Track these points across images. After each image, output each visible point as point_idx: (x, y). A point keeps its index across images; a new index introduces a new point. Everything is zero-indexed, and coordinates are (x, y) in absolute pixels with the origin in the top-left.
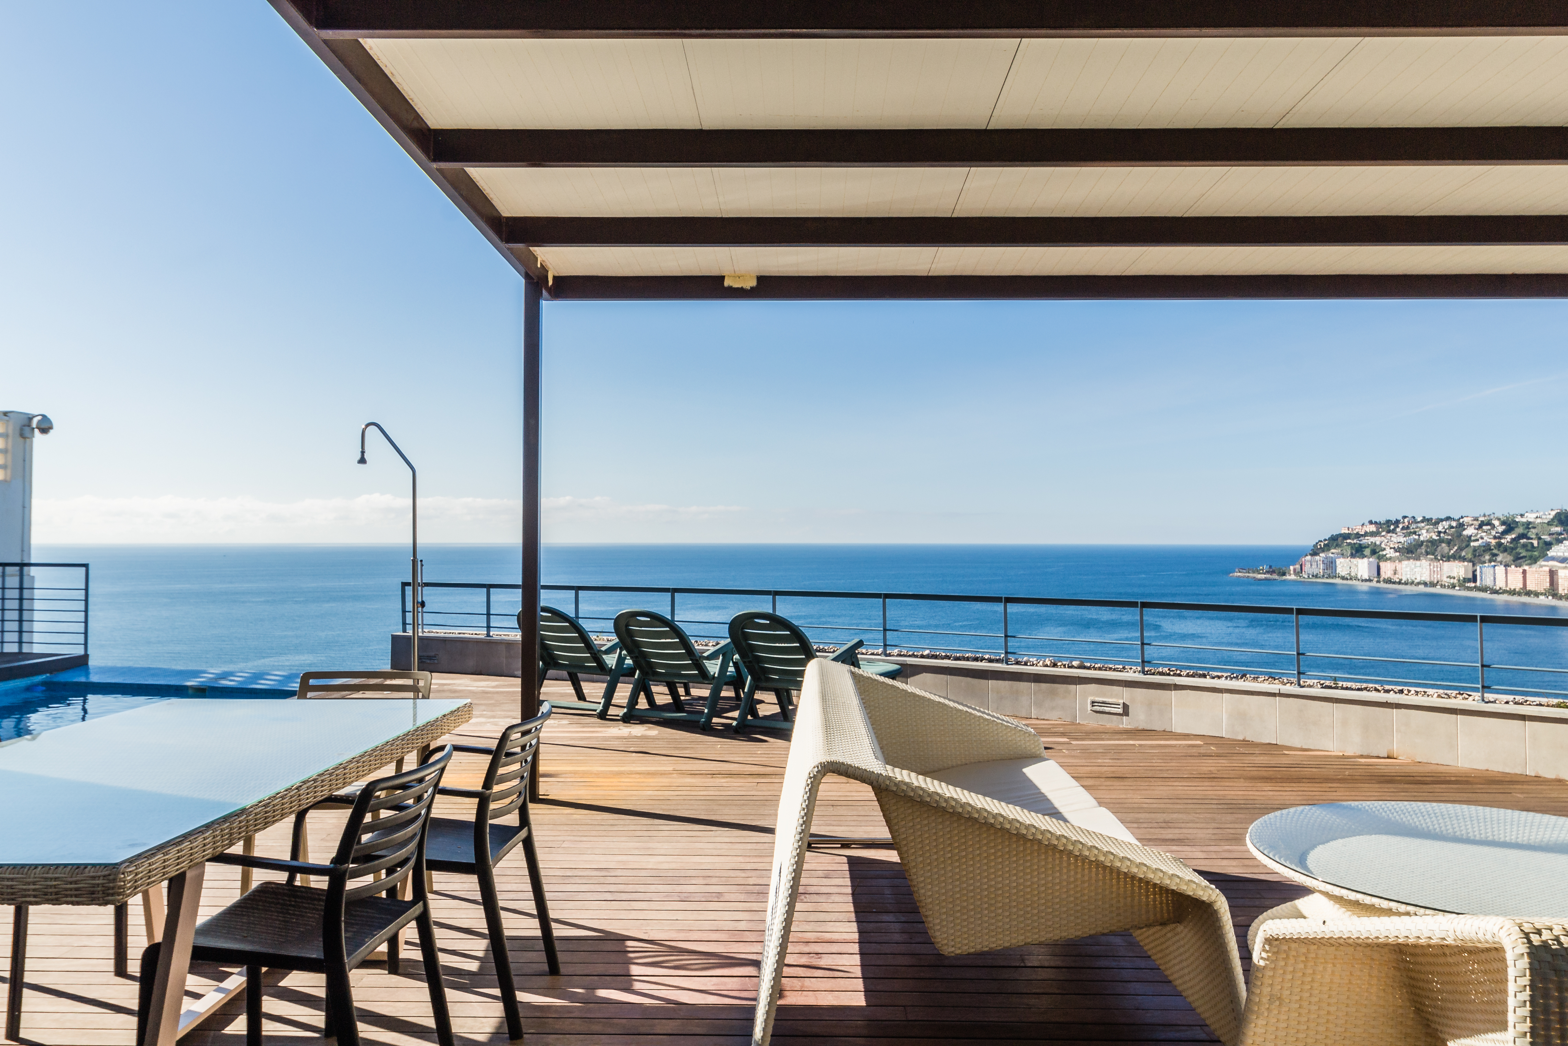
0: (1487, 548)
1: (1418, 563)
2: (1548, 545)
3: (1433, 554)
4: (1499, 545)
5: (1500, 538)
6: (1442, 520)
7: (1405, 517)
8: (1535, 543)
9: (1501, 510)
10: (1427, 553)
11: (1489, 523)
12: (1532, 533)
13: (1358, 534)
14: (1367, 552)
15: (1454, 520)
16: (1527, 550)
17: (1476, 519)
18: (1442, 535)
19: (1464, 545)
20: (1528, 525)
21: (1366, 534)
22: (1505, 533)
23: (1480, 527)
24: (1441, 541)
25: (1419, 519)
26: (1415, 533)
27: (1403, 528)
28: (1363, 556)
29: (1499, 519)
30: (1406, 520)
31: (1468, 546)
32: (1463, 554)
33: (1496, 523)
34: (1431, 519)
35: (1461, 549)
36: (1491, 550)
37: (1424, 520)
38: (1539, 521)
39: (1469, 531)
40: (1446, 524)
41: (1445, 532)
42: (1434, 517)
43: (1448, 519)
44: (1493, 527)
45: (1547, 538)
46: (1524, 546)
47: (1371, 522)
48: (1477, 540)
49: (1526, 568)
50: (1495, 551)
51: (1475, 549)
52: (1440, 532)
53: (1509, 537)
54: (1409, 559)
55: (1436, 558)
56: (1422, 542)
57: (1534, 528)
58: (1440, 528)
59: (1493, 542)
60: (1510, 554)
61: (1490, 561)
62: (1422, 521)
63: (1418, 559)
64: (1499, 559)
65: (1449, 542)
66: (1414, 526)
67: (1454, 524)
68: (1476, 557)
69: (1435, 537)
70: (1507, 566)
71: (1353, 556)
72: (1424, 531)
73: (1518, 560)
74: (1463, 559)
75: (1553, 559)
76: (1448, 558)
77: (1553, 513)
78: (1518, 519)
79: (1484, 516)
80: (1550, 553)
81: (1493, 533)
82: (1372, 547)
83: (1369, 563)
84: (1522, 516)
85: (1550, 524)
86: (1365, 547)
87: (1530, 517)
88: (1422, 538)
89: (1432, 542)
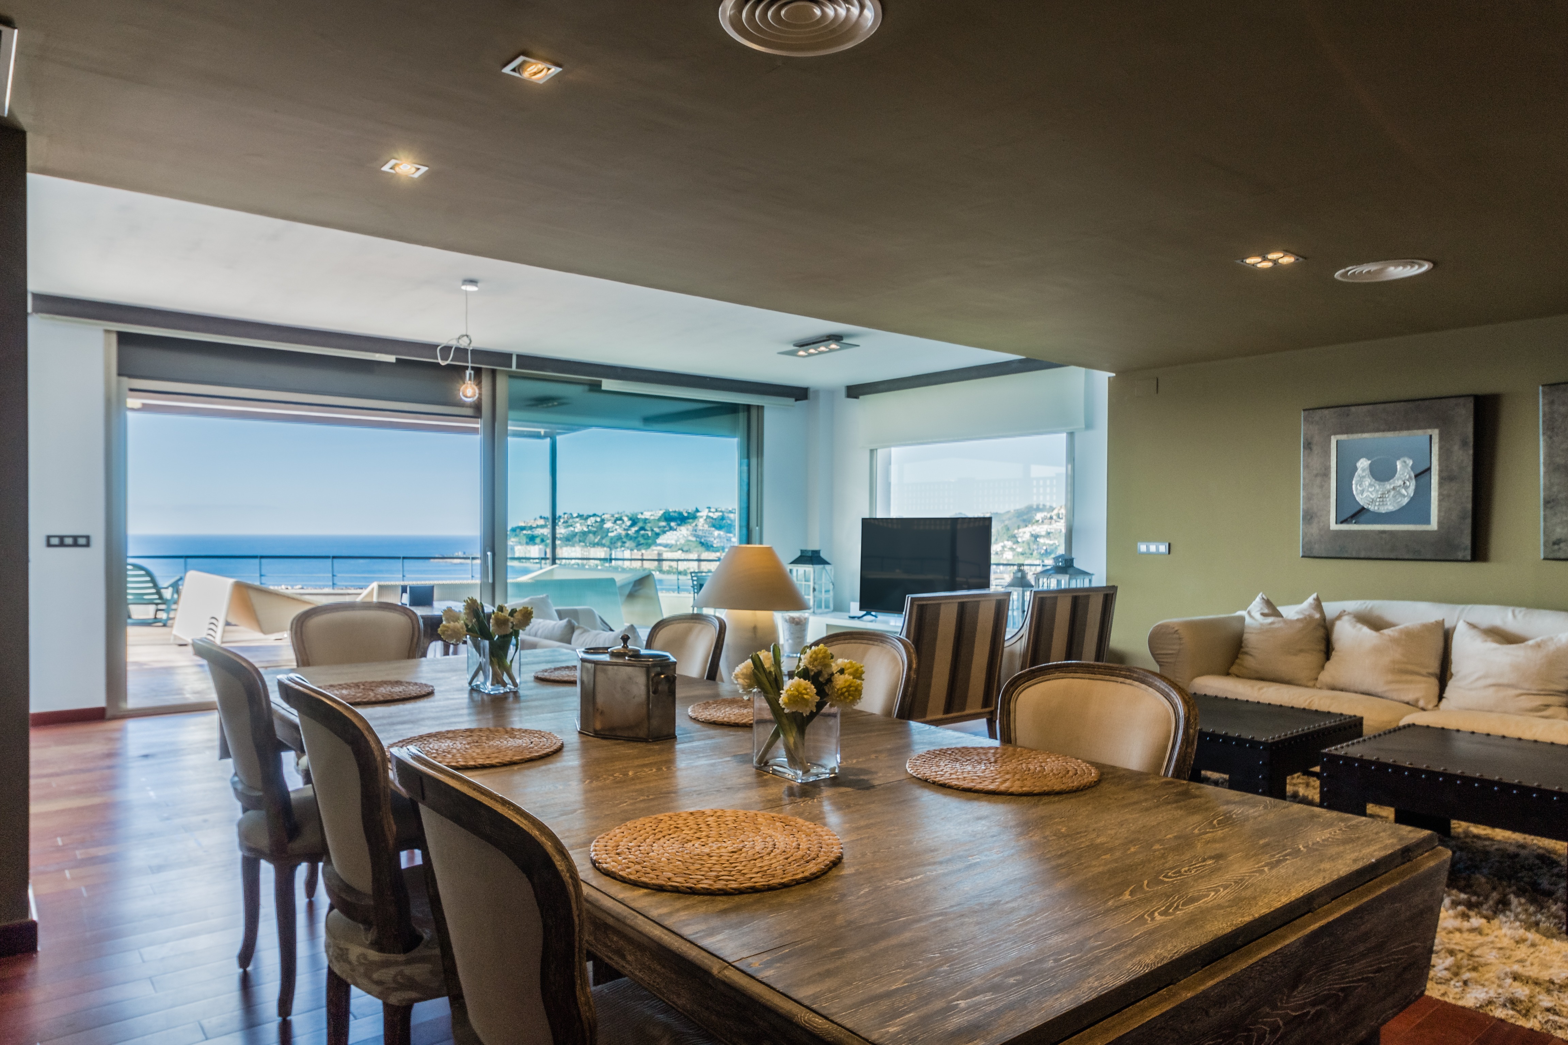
0: (619, 538)
1: (573, 549)
2: (657, 535)
3: (584, 542)
4: (627, 535)
5: (627, 530)
6: (590, 516)
7: (565, 514)
8: (650, 533)
10: (580, 541)
11: (621, 519)
12: (648, 527)
13: (531, 526)
14: (538, 540)
15: (598, 516)
16: (645, 539)
17: (613, 516)
18: (590, 527)
19: (604, 535)
20: (645, 521)
21: (538, 527)
22: (632, 525)
23: (615, 522)
24: (589, 532)
25: (575, 515)
26: (571, 526)
27: (564, 522)
28: (535, 544)
29: (627, 516)
30: (566, 516)
31: (607, 535)
32: (604, 541)
33: (625, 519)
34: (583, 515)
35: (602, 538)
36: (621, 538)
37: (580, 516)
38: (652, 518)
39: (608, 525)
40: (592, 519)
41: (592, 526)
42: (585, 514)
43: (594, 515)
44: (623, 521)
45: (657, 530)
46: (643, 536)
47: (541, 517)
48: (613, 532)
49: (643, 551)
50: (624, 540)
51: (612, 538)
52: (588, 526)
53: (634, 529)
54: (567, 546)
55: (586, 546)
56: (577, 533)
57: (649, 523)
58: (589, 522)
59: (623, 533)
60: (634, 541)
61: (622, 547)
62: (577, 517)
63: (573, 546)
64: (627, 545)
65: (595, 533)
66: (571, 521)
67: (598, 519)
68: (612, 544)
69: (585, 529)
70: (632, 550)
71: (527, 543)
72: (578, 525)
73: (639, 545)
74: (604, 546)
75: (660, 545)
76: (594, 545)
77: (661, 512)
78: (640, 516)
79: (618, 513)
80: (659, 541)
81: (624, 526)
82: (541, 537)
83: (540, 549)
84: (642, 513)
85: (659, 520)
86: (537, 537)
87: (647, 515)
88: (576, 530)
89: (584, 534)
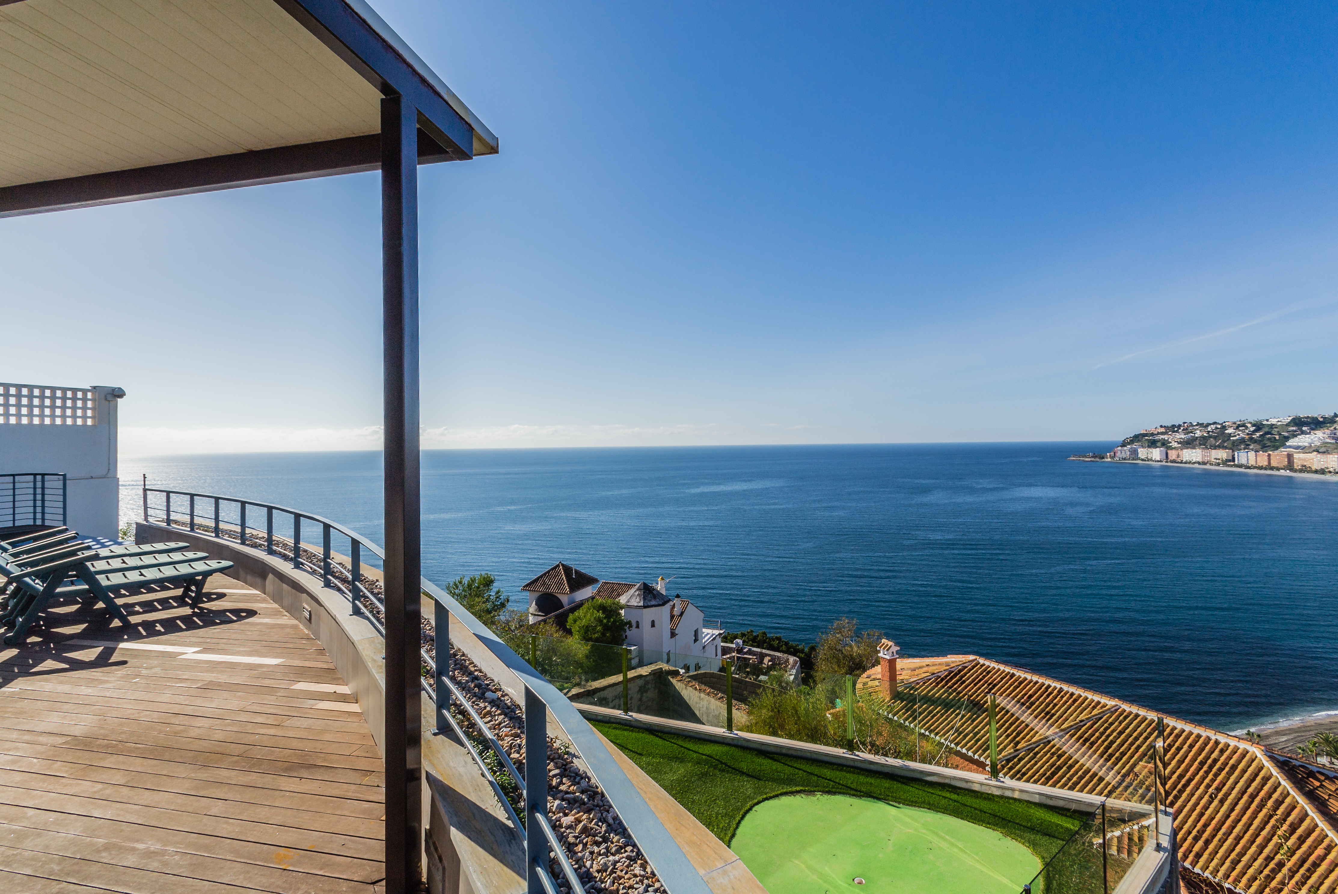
0: (1242, 441)
1: (1194, 451)
2: (1287, 438)
3: (1204, 445)
4: (1251, 439)
5: (1251, 434)
6: (1210, 424)
7: (1185, 423)
8: (1277, 437)
9: (1252, 417)
10: (1200, 444)
11: (1244, 425)
12: (1275, 431)
13: (1152, 433)
14: (1159, 444)
15: (1219, 424)
16: (1271, 442)
17: (1235, 423)
19: (1226, 439)
20: (1272, 426)
21: (1158, 433)
22: (1255, 431)
23: (1237, 428)
24: (1210, 437)
26: (1192, 432)
27: (1183, 430)
28: (1157, 447)
29: (1251, 423)
30: (1186, 425)
31: (1229, 439)
32: (1226, 444)
33: (1249, 425)
34: (1203, 424)
35: (1224, 442)
36: (1245, 442)
37: (1198, 424)
38: (1279, 423)
39: (1230, 431)
40: (1213, 427)
41: (1212, 432)
42: (1205, 423)
43: (1215, 423)
44: (1247, 428)
45: (1286, 434)
46: (1269, 439)
47: (1161, 426)
48: (1236, 436)
49: (1270, 453)
50: (1248, 443)
51: (1234, 442)
52: (1209, 432)
53: (1258, 434)
54: (1187, 448)
55: (1207, 448)
56: (1197, 437)
57: (1276, 428)
58: (1209, 429)
59: (1247, 437)
60: (1259, 444)
61: (1245, 449)
62: (1196, 425)
63: (1194, 448)
64: (1251, 447)
65: (1215, 438)
66: (1191, 428)
67: (1219, 426)
68: (1235, 446)
69: (1206, 435)
70: (1256, 451)
71: (1149, 447)
72: (1198, 431)
73: (1264, 448)
74: (1225, 448)
75: (1290, 447)
76: (1215, 447)
77: (1290, 418)
78: (1265, 423)
79: (1240, 421)
80: (1288, 444)
81: (1247, 431)
82: (1162, 441)
83: (1161, 451)
84: (1267, 420)
85: (1288, 425)
86: (1158, 441)
87: (1273, 421)
88: (1196, 435)
89: (1203, 437)
